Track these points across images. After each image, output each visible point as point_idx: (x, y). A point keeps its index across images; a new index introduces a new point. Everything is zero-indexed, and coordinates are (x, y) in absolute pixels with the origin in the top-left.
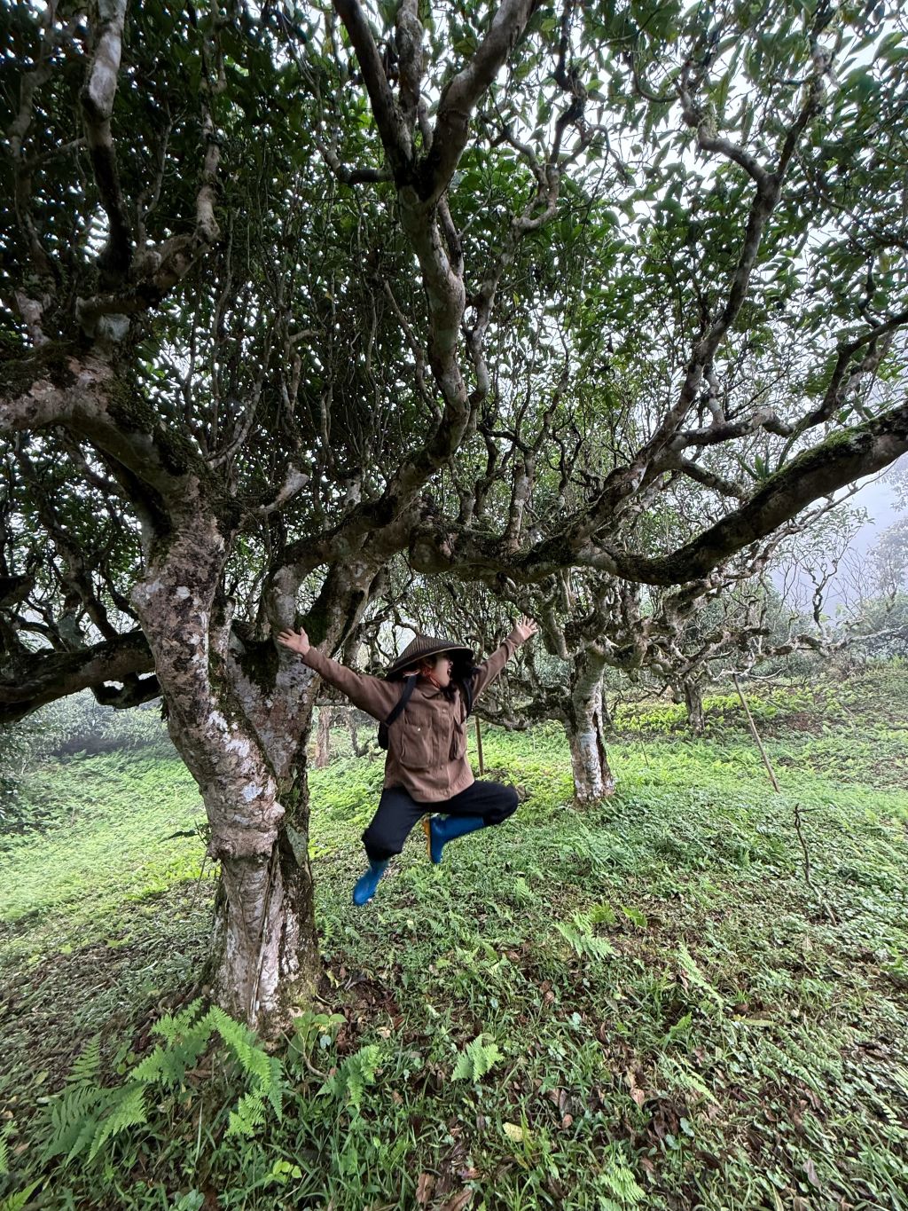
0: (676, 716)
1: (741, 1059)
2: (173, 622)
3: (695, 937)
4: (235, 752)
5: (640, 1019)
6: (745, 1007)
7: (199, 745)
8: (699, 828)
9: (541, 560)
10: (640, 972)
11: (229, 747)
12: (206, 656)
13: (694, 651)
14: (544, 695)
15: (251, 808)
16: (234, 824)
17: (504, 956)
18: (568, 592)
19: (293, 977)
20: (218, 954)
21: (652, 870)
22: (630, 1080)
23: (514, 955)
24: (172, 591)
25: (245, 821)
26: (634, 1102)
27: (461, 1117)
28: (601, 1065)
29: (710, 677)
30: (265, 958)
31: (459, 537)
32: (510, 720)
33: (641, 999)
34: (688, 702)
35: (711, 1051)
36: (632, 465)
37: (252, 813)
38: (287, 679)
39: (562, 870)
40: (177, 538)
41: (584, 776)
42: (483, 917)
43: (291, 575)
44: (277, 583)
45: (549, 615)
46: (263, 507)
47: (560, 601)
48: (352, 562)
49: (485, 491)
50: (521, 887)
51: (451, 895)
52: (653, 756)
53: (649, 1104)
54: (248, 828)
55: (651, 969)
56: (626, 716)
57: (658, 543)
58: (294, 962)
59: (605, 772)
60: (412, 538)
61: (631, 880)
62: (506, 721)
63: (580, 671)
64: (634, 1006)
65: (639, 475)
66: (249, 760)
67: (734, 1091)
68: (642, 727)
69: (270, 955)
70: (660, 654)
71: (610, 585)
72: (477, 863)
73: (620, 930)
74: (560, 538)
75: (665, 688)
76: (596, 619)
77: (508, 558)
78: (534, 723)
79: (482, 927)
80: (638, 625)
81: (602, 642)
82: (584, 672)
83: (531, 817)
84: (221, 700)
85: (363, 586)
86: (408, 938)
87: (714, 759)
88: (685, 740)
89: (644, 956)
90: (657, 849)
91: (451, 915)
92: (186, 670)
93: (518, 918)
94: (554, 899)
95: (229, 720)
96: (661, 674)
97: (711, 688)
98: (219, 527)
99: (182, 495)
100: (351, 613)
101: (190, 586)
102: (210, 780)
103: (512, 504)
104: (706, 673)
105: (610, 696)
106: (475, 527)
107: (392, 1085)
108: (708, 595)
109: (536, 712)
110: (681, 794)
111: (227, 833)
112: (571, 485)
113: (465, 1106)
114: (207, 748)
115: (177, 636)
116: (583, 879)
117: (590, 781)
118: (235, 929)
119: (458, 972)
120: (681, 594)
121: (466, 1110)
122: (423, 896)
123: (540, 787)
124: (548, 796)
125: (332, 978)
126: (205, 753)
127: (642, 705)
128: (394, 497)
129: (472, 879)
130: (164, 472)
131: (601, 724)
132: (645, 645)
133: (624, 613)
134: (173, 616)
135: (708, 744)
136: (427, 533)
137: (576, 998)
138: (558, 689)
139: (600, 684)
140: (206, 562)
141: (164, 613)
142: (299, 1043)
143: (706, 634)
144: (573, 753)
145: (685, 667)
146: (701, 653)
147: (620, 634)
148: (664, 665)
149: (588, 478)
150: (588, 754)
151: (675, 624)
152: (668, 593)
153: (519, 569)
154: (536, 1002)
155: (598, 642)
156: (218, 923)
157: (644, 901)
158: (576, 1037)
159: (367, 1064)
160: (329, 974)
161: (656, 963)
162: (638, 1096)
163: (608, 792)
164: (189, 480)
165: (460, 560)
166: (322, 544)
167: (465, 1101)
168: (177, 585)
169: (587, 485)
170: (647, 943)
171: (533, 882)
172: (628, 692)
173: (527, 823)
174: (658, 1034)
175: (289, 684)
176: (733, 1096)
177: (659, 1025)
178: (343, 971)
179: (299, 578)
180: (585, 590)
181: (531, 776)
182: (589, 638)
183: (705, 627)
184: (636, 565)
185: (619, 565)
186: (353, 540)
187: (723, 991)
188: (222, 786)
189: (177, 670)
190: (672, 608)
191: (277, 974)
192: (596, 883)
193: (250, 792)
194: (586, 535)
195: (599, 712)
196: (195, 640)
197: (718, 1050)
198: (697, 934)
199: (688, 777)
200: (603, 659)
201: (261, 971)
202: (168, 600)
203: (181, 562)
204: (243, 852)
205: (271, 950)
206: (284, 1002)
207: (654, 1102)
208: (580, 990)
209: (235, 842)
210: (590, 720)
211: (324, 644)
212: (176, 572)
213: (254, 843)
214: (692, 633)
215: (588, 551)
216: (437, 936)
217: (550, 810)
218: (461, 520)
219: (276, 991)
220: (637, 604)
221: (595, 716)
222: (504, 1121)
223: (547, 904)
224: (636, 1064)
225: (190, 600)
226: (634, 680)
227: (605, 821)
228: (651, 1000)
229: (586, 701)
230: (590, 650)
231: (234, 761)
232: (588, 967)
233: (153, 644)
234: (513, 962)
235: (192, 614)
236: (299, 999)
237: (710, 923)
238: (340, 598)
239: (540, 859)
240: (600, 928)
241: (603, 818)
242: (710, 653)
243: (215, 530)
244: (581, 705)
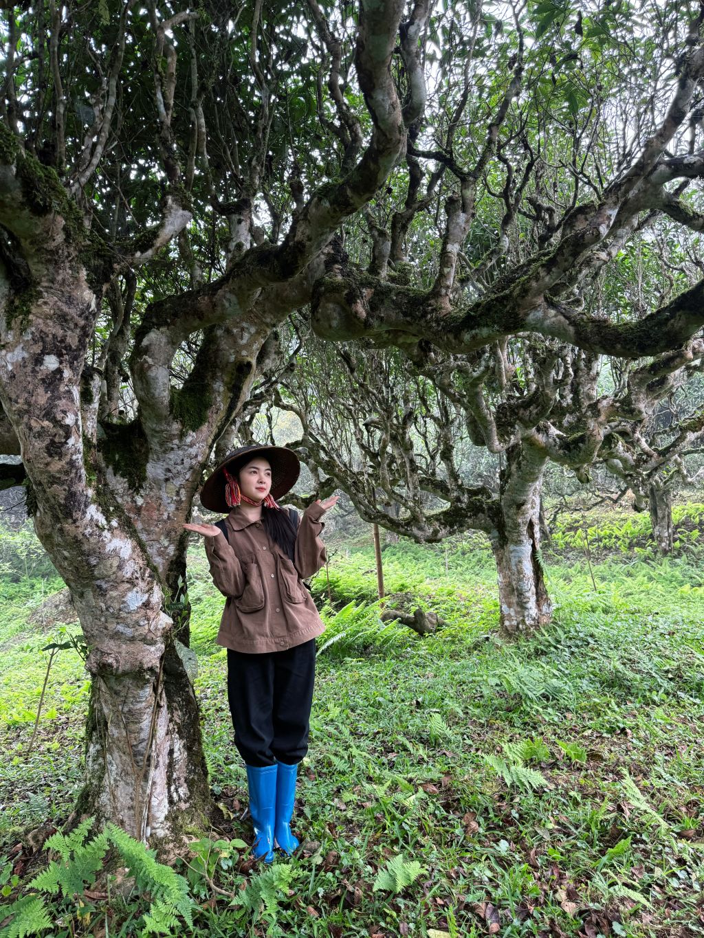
0: (637, 528)
1: (681, 876)
2: (42, 397)
3: (640, 772)
4: (116, 552)
5: (574, 846)
6: (691, 833)
7: (76, 543)
8: (656, 659)
9: (479, 325)
10: (576, 803)
11: (109, 547)
12: (81, 440)
13: (665, 442)
14: (465, 498)
15: (135, 617)
16: (116, 636)
17: (421, 789)
18: (505, 365)
19: (183, 806)
20: (95, 782)
21: (595, 705)
22: (562, 895)
23: (432, 788)
24: (38, 360)
25: (129, 632)
26: (564, 913)
27: (383, 924)
28: (530, 885)
29: (684, 477)
30: (154, 783)
31: (374, 294)
32: (421, 529)
33: (577, 828)
34: (654, 511)
35: (651, 871)
36: (601, 206)
37: (137, 623)
38: (159, 471)
39: (485, 706)
40: (40, 295)
41: (514, 600)
42: (391, 756)
43: (164, 340)
44: (146, 350)
45: (477, 394)
46: (138, 254)
47: (493, 375)
48: (236, 324)
49: (404, 228)
50: (437, 725)
51: (352, 733)
52: (603, 579)
53: (581, 913)
54: (132, 640)
55: (589, 802)
56: (570, 529)
57: (627, 295)
58: (183, 791)
59: (541, 595)
60: (316, 294)
61: (569, 715)
62: (415, 530)
63: (514, 467)
64: (568, 835)
65: (609, 218)
66: (131, 563)
67: (671, 902)
68: (590, 543)
69: (158, 781)
70: (620, 446)
71: (559, 354)
72: (381, 699)
73: (554, 766)
74: (506, 297)
75: (624, 492)
76: (538, 399)
77: (437, 321)
78: (451, 533)
79: (392, 765)
80: (594, 407)
81: (544, 430)
82: (519, 468)
83: (445, 648)
84: (98, 493)
85: (250, 355)
86: (305, 775)
87: (681, 584)
88: (646, 560)
89: (582, 788)
90: (602, 683)
91: (355, 751)
92: (61, 456)
93: (434, 756)
94: (476, 737)
95: (107, 514)
96: (619, 473)
97: (685, 493)
98: (90, 281)
99: (45, 240)
100: (236, 389)
101: (60, 355)
102: (87, 586)
103: (444, 248)
104: (678, 472)
105: (550, 502)
106: (392, 279)
107: (306, 900)
108: (688, 368)
109: (454, 520)
110: (636, 622)
111: (109, 645)
112: (518, 219)
113: (387, 915)
114: (86, 547)
115: (48, 414)
116: (511, 715)
117: (522, 605)
118: (116, 754)
119: (369, 805)
120: (653, 366)
121: (388, 919)
122: (318, 734)
123: (456, 615)
124: (466, 625)
125: (225, 810)
126: (82, 553)
127: (591, 515)
128: (300, 243)
129: (376, 717)
130: (26, 212)
131: (538, 535)
132: (601, 433)
133: (575, 391)
134: (41, 390)
135: (676, 565)
136: (335, 288)
137: (501, 828)
138: (482, 491)
139: (538, 484)
140: (76, 325)
141: (30, 387)
142: (199, 865)
143: (683, 420)
144: (500, 571)
145: (653, 463)
146: (674, 445)
147: (568, 419)
148: (624, 461)
149: (538, 208)
150: (520, 572)
151: (642, 406)
152: (634, 365)
153: (451, 337)
154: (458, 831)
155: (538, 430)
156: (92, 750)
157: (584, 737)
158: (505, 863)
159: (281, 880)
160: (221, 805)
161: (595, 795)
162: (570, 908)
163: (544, 620)
164: (54, 220)
165: (375, 323)
166: (203, 301)
167: (388, 911)
168: (44, 352)
169: (537, 218)
170: (585, 777)
171: (451, 719)
172: (575, 497)
173: (440, 656)
174: (594, 858)
175: (162, 477)
176: (669, 906)
177: (594, 851)
178: (236, 803)
179: (174, 344)
180: (525, 361)
181: (444, 602)
182: (527, 424)
183: (683, 411)
184: (599, 333)
185: (577, 333)
186: (242, 296)
187: (669, 818)
188: (101, 592)
189: (51, 455)
190: (640, 384)
191: (166, 801)
192: (527, 719)
193: (134, 599)
194: (538, 293)
195: (535, 520)
196: (69, 420)
197: (657, 869)
198: (644, 767)
199: (644, 604)
200: (543, 452)
201: (150, 796)
202: (34, 371)
203: (47, 325)
204: (128, 667)
205: (158, 775)
206: (176, 830)
207: (586, 911)
208: (508, 821)
209: (118, 655)
210: (524, 529)
211: (205, 428)
212: (41, 337)
213: (139, 658)
214: (666, 418)
215: (540, 314)
216: (340, 773)
217: (469, 641)
218: (374, 269)
219: (166, 818)
220: (594, 379)
221: (531, 525)
222: (429, 928)
223: (469, 742)
224: (569, 883)
225: (59, 371)
226: (584, 480)
227: (539, 653)
228: (588, 829)
229: (520, 505)
230: (528, 440)
231: (115, 563)
232: (517, 800)
233: (18, 424)
234: (431, 795)
235: (63, 388)
236: (191, 827)
237: (659, 756)
238: (222, 370)
239: (458, 695)
240: (532, 762)
241: (536, 650)
242: (686, 446)
243: (85, 285)
244: (513, 511)
